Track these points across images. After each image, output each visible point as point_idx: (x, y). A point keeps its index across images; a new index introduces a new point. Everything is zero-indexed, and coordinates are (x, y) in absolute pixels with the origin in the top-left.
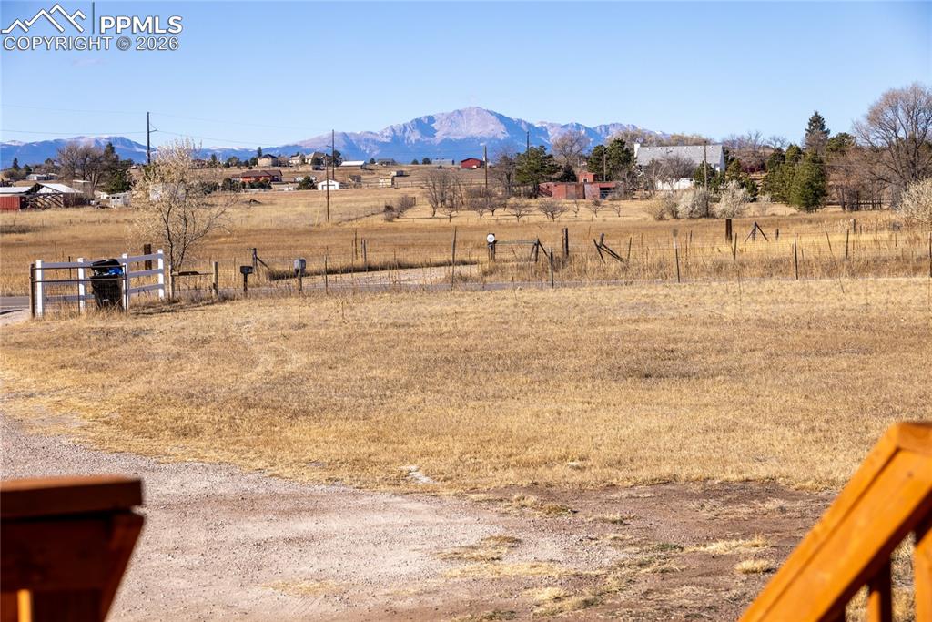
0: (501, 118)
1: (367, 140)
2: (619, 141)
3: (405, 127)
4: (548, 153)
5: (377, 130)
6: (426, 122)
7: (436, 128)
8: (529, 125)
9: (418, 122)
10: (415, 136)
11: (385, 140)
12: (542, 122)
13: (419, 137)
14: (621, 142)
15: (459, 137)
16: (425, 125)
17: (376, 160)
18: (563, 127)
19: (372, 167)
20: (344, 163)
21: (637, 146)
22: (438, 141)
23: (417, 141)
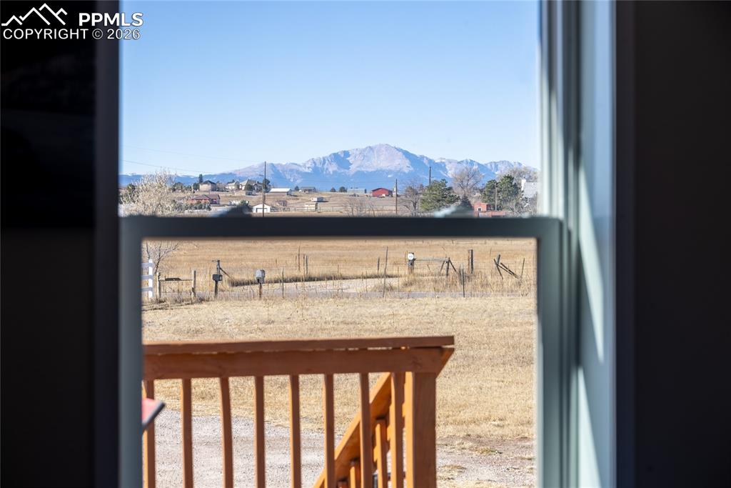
0: (407, 154)
1: (292, 170)
2: (508, 177)
3: (324, 160)
4: (448, 185)
5: (300, 162)
6: (342, 156)
7: (351, 161)
8: (430, 161)
9: (336, 156)
10: (332, 168)
11: (307, 170)
12: (441, 159)
13: (335, 169)
14: (510, 178)
15: (370, 170)
16: (341, 159)
17: (300, 187)
18: (459, 163)
19: (296, 193)
20: (273, 190)
21: (523, 181)
22: (352, 173)
23: (334, 172)
